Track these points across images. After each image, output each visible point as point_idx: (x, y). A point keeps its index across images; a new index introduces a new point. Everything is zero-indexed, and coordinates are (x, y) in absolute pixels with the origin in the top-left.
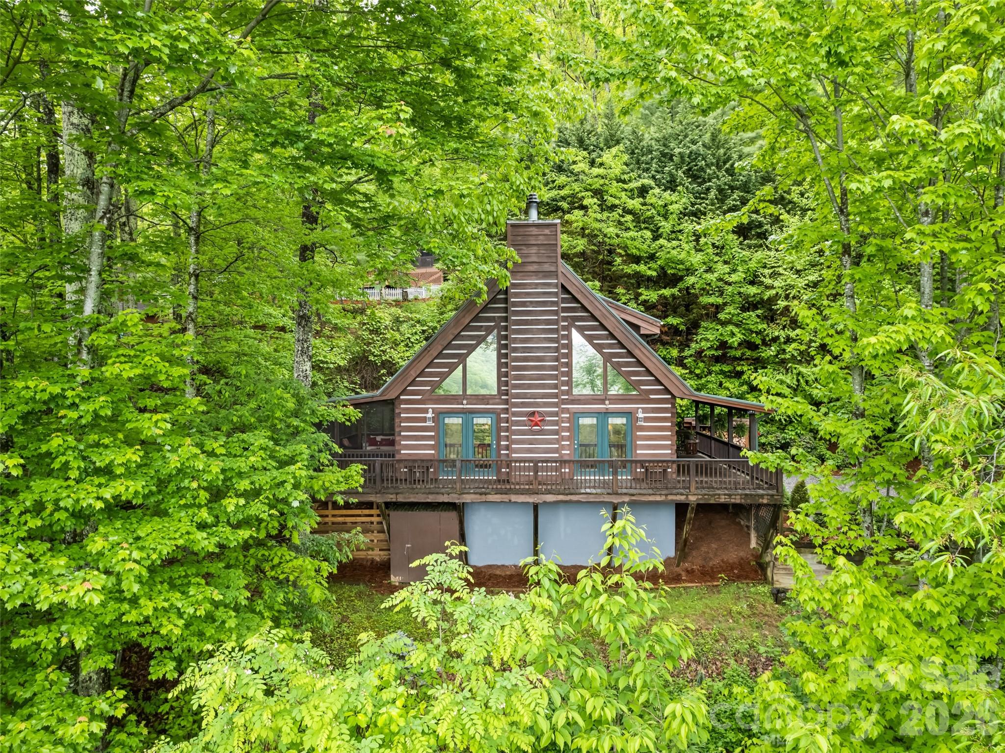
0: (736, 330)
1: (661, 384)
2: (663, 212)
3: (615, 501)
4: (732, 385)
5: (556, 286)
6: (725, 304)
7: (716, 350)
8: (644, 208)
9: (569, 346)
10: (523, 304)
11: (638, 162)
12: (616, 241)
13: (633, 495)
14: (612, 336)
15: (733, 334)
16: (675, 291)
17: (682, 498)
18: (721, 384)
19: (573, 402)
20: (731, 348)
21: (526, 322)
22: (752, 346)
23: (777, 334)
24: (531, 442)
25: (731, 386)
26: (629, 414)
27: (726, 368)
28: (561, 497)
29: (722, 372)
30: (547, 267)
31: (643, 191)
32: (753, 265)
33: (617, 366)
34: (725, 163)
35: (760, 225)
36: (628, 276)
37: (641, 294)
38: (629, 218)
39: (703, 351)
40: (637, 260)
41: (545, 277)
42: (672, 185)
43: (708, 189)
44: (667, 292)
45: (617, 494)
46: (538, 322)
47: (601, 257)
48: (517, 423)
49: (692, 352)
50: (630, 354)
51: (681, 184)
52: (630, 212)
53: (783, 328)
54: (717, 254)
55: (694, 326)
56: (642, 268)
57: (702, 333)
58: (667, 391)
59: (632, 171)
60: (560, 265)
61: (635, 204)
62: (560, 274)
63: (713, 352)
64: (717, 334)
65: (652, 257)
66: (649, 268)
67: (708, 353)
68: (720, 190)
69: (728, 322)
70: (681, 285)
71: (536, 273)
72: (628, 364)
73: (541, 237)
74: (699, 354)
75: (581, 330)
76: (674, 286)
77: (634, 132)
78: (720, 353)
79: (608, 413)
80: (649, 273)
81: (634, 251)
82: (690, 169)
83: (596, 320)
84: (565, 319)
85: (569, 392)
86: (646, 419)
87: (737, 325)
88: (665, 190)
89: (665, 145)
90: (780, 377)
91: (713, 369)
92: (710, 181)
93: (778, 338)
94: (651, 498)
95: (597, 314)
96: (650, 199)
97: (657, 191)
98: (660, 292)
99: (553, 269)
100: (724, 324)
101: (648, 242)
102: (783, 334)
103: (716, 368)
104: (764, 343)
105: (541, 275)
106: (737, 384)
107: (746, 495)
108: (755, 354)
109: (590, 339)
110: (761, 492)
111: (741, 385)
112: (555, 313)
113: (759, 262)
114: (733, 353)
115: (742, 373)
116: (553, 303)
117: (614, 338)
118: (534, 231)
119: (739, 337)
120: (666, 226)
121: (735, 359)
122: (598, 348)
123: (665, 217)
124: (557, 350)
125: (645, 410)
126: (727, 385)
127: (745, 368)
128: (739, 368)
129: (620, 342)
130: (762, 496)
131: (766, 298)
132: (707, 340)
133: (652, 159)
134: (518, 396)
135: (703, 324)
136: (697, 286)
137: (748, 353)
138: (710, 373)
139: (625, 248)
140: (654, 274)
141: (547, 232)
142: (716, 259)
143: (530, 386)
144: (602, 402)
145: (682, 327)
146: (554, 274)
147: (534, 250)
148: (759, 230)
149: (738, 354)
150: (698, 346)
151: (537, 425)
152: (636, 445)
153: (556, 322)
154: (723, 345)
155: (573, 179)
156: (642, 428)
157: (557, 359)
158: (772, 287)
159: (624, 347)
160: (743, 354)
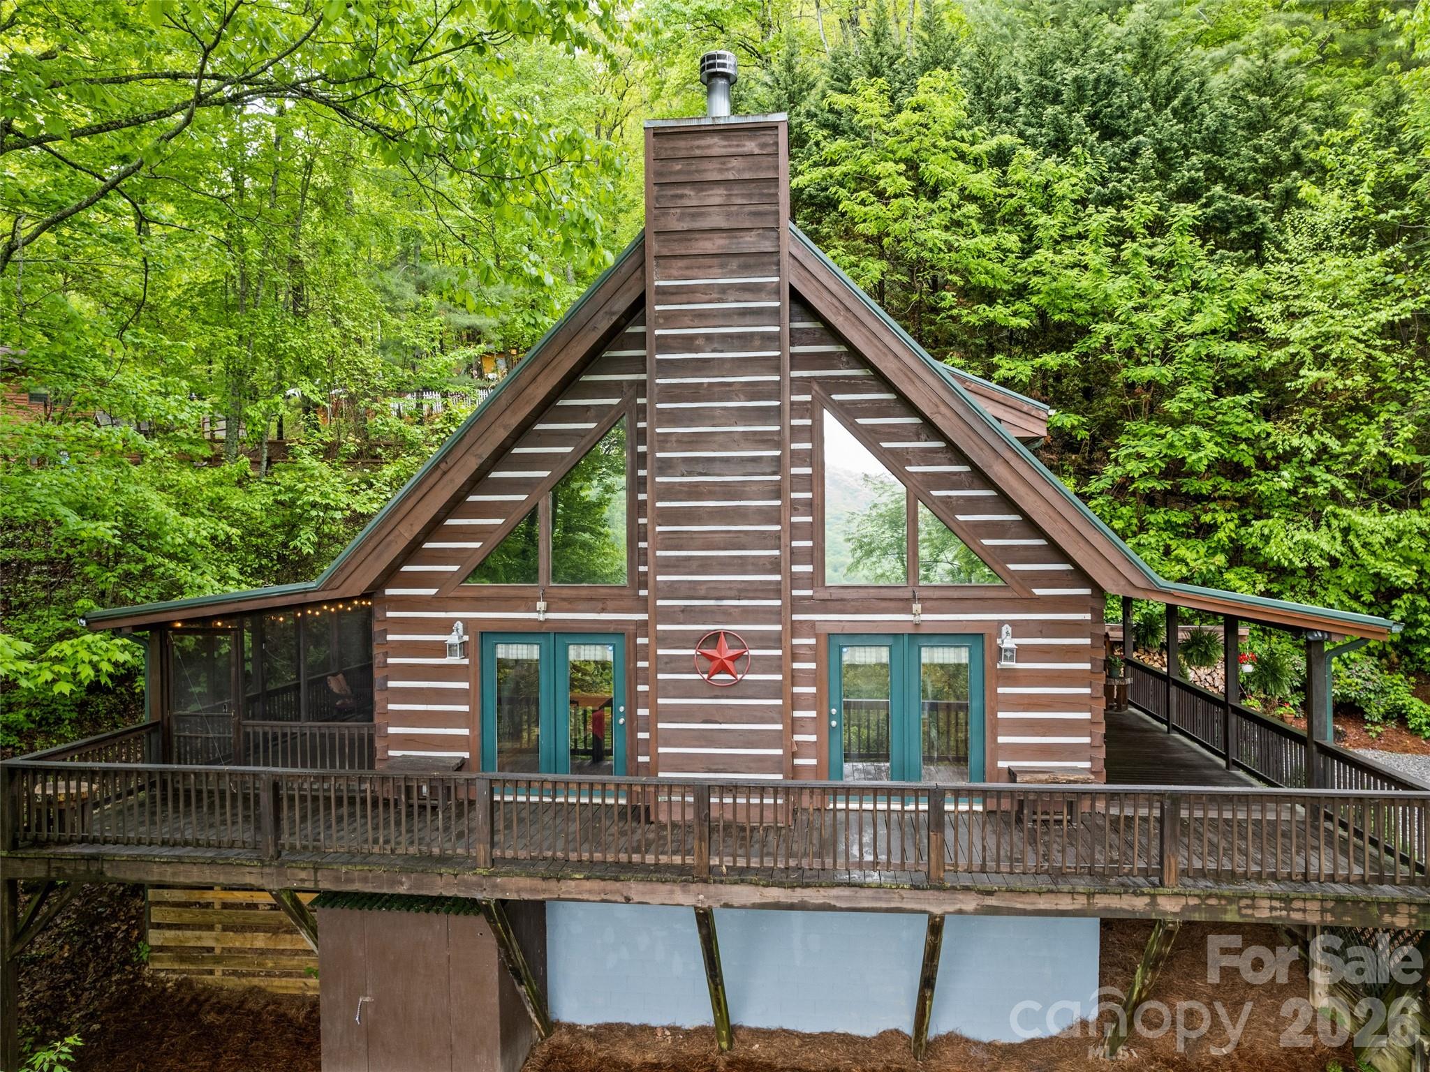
0: (1204, 435)
1: (1065, 558)
2: (1041, 199)
3: (937, 910)
4: (1193, 554)
5: (776, 292)
6: (1177, 383)
7: (1158, 479)
8: (1002, 191)
9: (815, 458)
10: (688, 343)
11: (990, 110)
12: (947, 258)
13: (990, 893)
14: (930, 428)
15: (1196, 445)
16: (1069, 357)
17: (1137, 904)
18: (1167, 551)
19: (825, 605)
20: (1191, 473)
21: (695, 393)
22: (1235, 471)
23: (1296, 442)
24: (707, 715)
25: (1189, 556)
26: (975, 638)
27: (1179, 517)
28: (775, 894)
29: (1170, 526)
30: (750, 242)
31: (1001, 158)
32: (1240, 297)
33: (945, 510)
34: (1169, 99)
35: (1251, 216)
36: (972, 330)
37: (997, 367)
38: (972, 209)
39: (1132, 480)
40: (989, 297)
41: (745, 269)
42: (1060, 145)
43: (1135, 152)
44: (1051, 360)
45: (941, 888)
46: (726, 392)
47: (915, 297)
48: (673, 664)
49: (1104, 484)
50: (981, 477)
51: (1077, 142)
52: (973, 198)
53: (1309, 432)
54: (1158, 278)
55: (1109, 429)
56: (999, 312)
57: (1126, 445)
58: (1081, 576)
59: (978, 123)
60: (785, 236)
61: (983, 181)
62: (786, 260)
63: (1152, 484)
64: (1159, 446)
65: (1021, 292)
66: (1015, 314)
67: (1142, 485)
68: (1162, 153)
69: (1185, 419)
70: (1080, 347)
71: (723, 257)
72: (972, 505)
73: (734, 162)
74: (1121, 489)
75: (847, 414)
76: (1068, 350)
77: (981, 53)
78: (1168, 484)
79: (919, 637)
80: (1014, 322)
81: (984, 279)
82: (1096, 115)
83: (888, 385)
84: (803, 385)
85: (817, 578)
86: (1023, 653)
87: (1206, 426)
88: (1046, 155)
89: (1042, 73)
90: (1301, 535)
91: (1152, 518)
92: (1137, 132)
93: (1296, 451)
94: (1043, 903)
95: (888, 367)
96: (1017, 173)
97: (1030, 154)
98: (1037, 362)
99: (767, 246)
100: (1177, 424)
101: (1012, 258)
102: (1309, 445)
103: (1158, 517)
104: (1262, 463)
105: (734, 264)
106: (1203, 551)
107: (1340, 900)
108: (1241, 488)
109: (869, 438)
110: (1387, 891)
111: (1212, 552)
112: (773, 365)
113: (1252, 290)
114: (1192, 486)
115: (1213, 528)
116: (769, 340)
117: (936, 433)
118: (717, 145)
119: (1210, 450)
120: (1049, 225)
121: (1199, 498)
122: (894, 462)
123: (1047, 209)
124: (777, 465)
125: (1019, 629)
126: (1182, 552)
127: (1221, 518)
128: (1207, 518)
129: (951, 446)
130: (1391, 907)
131: (1268, 365)
132: (1140, 457)
133: (1018, 101)
134: (672, 591)
135: (1130, 426)
136: (1116, 345)
137: (1226, 486)
138: (1143, 528)
139: (965, 273)
140: (1025, 323)
141: (751, 146)
142: (1159, 286)
143: (705, 566)
144: (904, 605)
145: (1082, 434)
146: (769, 260)
147: (716, 196)
148: (1247, 228)
149: (1206, 487)
150: (1120, 470)
151: (723, 669)
152: (997, 723)
153: (774, 391)
154: (1175, 468)
155: (860, 142)
156: (1012, 677)
157: (777, 492)
158: (1285, 342)
159: (961, 457)
160: (1215, 488)
